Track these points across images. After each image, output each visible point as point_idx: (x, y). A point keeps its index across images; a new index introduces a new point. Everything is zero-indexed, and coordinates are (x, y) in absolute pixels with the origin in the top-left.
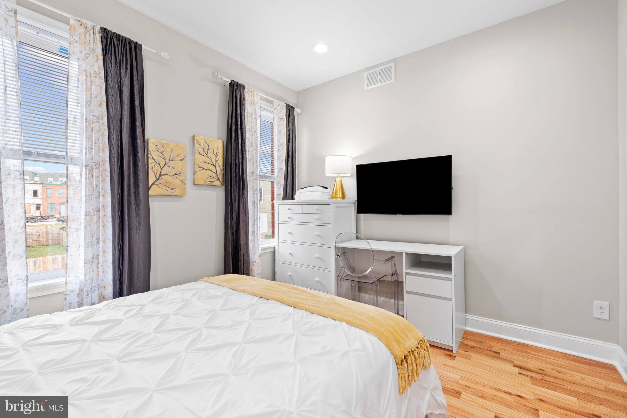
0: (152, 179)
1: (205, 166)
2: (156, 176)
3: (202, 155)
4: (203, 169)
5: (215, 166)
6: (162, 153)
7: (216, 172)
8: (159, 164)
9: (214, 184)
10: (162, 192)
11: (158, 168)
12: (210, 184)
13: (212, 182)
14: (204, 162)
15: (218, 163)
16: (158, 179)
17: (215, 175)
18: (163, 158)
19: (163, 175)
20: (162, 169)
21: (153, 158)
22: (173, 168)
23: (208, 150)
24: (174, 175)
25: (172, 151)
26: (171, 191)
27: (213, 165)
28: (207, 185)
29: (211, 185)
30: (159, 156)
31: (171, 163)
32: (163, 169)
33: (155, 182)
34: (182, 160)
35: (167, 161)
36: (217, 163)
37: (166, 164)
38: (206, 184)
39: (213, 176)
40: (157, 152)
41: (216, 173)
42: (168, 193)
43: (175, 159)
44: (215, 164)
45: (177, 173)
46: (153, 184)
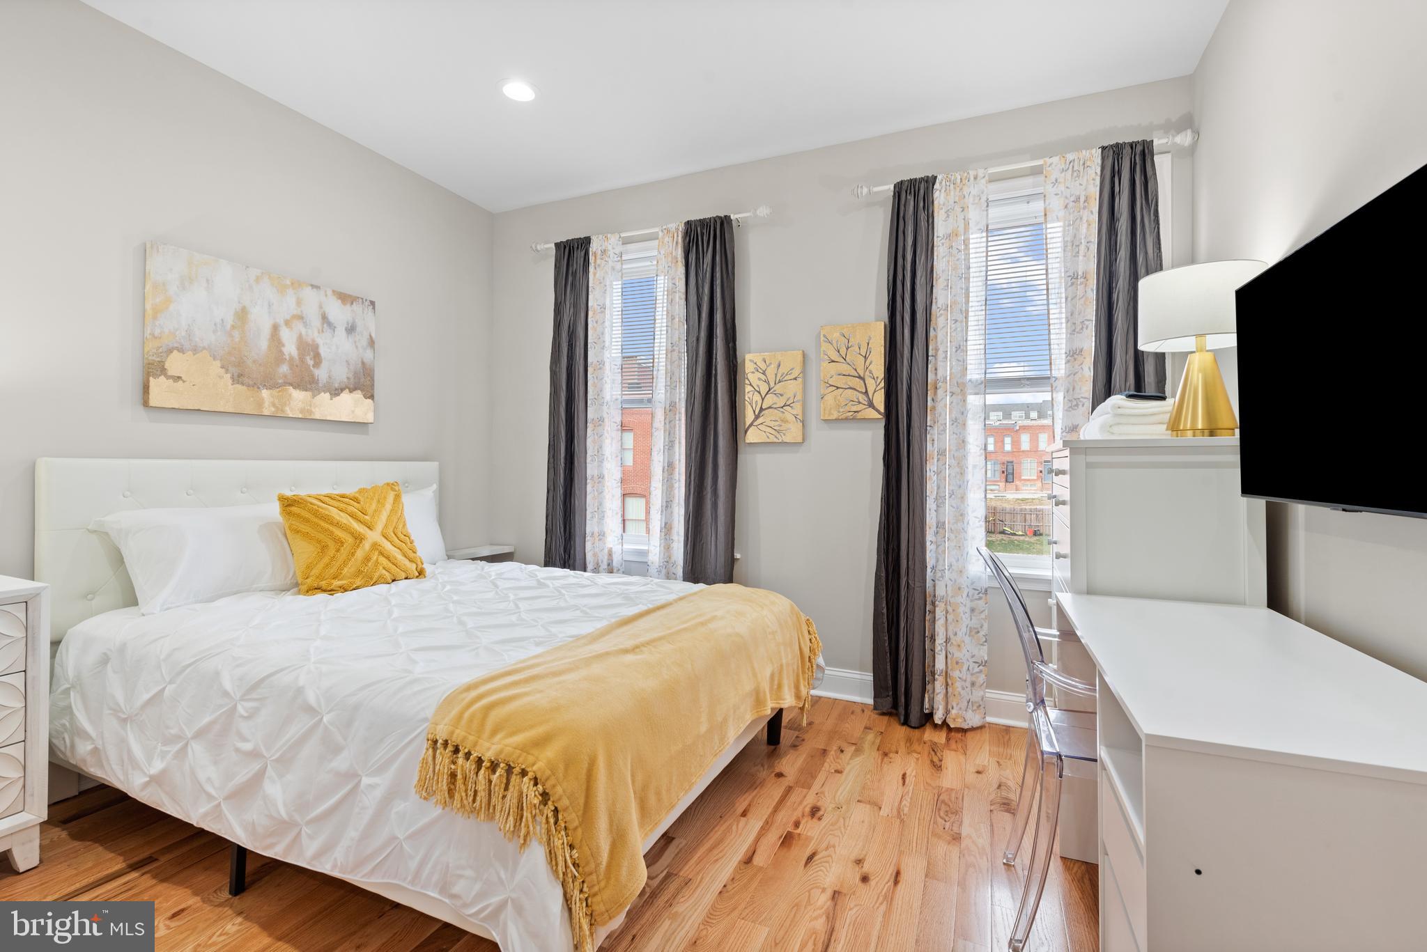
0: (749, 417)
1: (841, 382)
2: (754, 412)
3: (833, 361)
4: (838, 388)
5: (863, 379)
6: (764, 373)
7: (864, 391)
8: (759, 392)
9: (859, 416)
10: (763, 439)
11: (757, 398)
12: (851, 417)
13: (855, 412)
14: (839, 375)
15: (871, 372)
16: (757, 417)
17: (862, 398)
18: (765, 381)
19: (766, 409)
20: (763, 399)
21: (751, 385)
22: (782, 395)
23: (847, 349)
24: (782, 407)
25: (779, 366)
26: (778, 436)
27: (859, 377)
28: (846, 419)
29: (854, 419)
30: (760, 379)
31: (778, 388)
32: (765, 400)
33: (754, 421)
34: (795, 379)
35: (772, 384)
36: (867, 373)
37: (770, 390)
38: (844, 416)
39: (858, 399)
40: (756, 372)
41: (866, 392)
42: (772, 439)
43: (785, 378)
44: (862, 376)
45: (788, 403)
46: (751, 425)
